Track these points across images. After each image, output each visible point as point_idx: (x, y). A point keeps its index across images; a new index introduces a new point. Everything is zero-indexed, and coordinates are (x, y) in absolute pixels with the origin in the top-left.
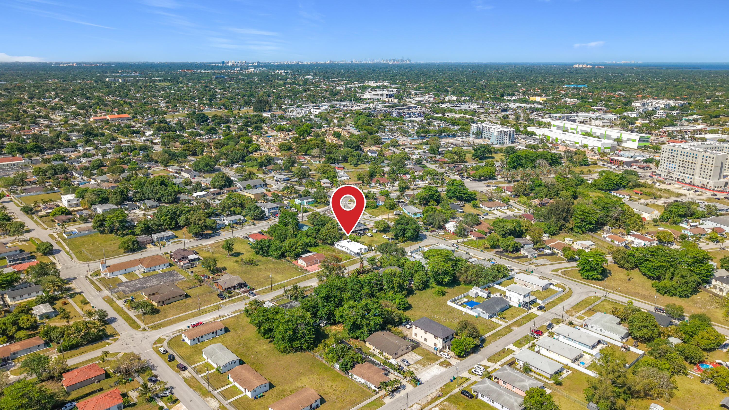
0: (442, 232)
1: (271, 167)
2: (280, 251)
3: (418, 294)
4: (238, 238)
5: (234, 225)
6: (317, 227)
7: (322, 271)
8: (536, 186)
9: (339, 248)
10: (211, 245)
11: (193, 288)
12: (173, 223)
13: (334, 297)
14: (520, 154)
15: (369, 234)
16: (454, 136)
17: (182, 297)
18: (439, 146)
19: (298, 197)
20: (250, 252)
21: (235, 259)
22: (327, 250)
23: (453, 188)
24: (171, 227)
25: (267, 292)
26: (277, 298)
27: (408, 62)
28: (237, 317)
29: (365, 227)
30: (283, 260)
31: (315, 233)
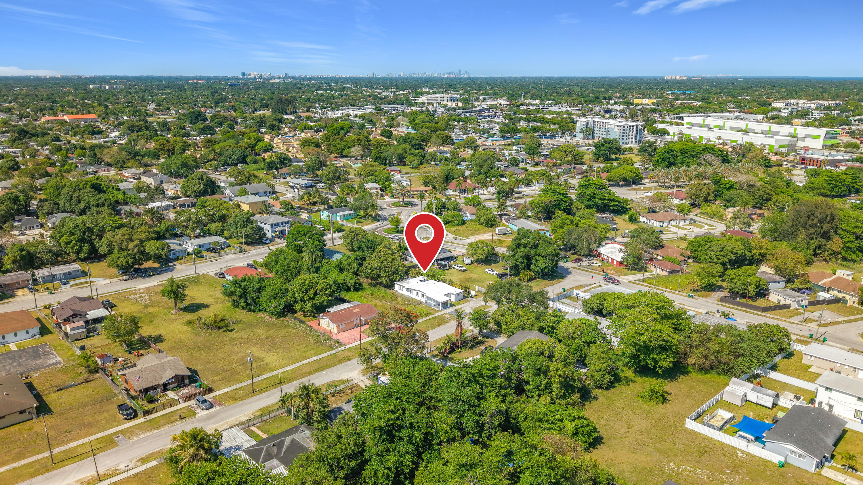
0: (596, 262)
1: (285, 170)
2: (283, 301)
3: (602, 399)
4: (206, 275)
5: (204, 253)
6: (359, 253)
7: (372, 344)
8: (724, 188)
9: (404, 292)
10: (148, 290)
11: (67, 387)
12: (86, 248)
13: (411, 425)
14: (674, 148)
15: (458, 266)
16: (553, 136)
17: (26, 416)
18: (539, 145)
19: (327, 209)
20: (223, 302)
21: (189, 317)
22: (380, 298)
23: (589, 191)
24: (82, 256)
25: (241, 398)
26: (261, 416)
27: (466, 76)
28: (149, 474)
29: (448, 255)
30: (289, 320)
31: (355, 265)
